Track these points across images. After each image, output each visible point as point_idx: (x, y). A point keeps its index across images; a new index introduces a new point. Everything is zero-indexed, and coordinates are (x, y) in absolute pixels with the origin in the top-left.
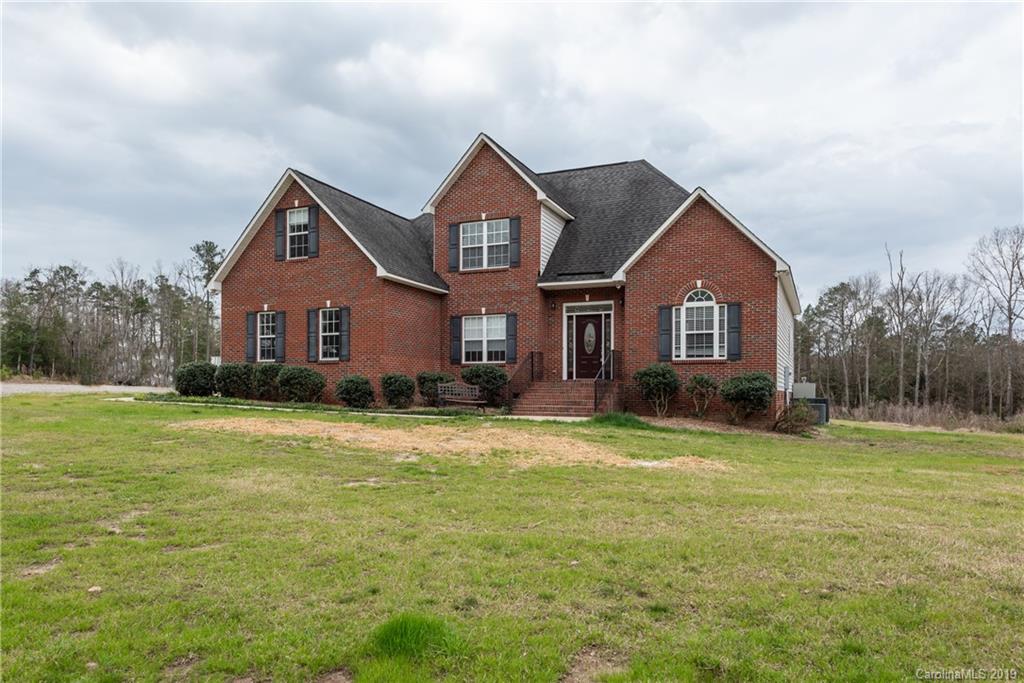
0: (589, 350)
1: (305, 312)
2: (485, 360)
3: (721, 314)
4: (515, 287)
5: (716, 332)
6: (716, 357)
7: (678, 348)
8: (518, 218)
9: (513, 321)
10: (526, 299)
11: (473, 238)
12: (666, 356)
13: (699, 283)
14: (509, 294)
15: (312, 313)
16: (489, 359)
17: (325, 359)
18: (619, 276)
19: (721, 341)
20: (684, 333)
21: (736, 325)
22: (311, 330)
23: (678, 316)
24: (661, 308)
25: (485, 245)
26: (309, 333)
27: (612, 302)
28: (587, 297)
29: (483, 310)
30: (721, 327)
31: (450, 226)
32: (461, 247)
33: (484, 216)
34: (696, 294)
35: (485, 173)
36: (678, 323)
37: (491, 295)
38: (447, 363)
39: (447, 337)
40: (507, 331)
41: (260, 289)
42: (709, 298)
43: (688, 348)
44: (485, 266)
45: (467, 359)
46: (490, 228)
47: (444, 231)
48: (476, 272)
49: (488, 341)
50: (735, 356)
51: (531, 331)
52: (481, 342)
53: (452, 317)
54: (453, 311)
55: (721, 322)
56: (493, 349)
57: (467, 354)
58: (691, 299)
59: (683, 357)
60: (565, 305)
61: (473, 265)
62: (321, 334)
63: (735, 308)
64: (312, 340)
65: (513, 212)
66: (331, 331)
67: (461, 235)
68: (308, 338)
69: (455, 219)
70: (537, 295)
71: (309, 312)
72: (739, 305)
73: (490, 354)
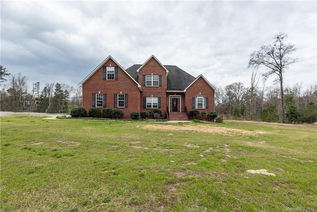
0: (175, 106)
1: (113, 94)
2: (152, 108)
3: (204, 100)
4: (160, 91)
5: (203, 103)
6: (203, 108)
7: (196, 106)
8: (161, 76)
9: (159, 98)
10: (163, 94)
11: (149, 79)
12: (194, 108)
13: (200, 93)
14: (158, 93)
15: (115, 95)
16: (153, 107)
17: (119, 107)
18: (185, 91)
19: (204, 105)
20: (197, 103)
21: (207, 102)
22: (115, 99)
23: (196, 100)
24: (193, 98)
25: (152, 81)
26: (115, 100)
27: (180, 96)
28: (175, 94)
29: (152, 96)
30: (204, 102)
31: (143, 75)
32: (146, 81)
33: (152, 74)
34: (199, 95)
35: (153, 64)
36: (196, 101)
37: (154, 93)
38: (142, 108)
39: (142, 102)
40: (158, 101)
41: (97, 87)
42: (202, 96)
43: (198, 106)
44: (152, 86)
45: (147, 107)
46: (153, 77)
47: (142, 76)
48: (150, 87)
49: (153, 103)
50: (207, 108)
51: (164, 101)
52: (151, 103)
53: (144, 97)
54: (144, 95)
55: (204, 101)
56: (154, 105)
57: (147, 106)
58: (198, 96)
59: (197, 108)
60: (170, 96)
61: (149, 85)
62: (118, 100)
63: (207, 99)
64: (116, 102)
65: (160, 74)
66: (121, 100)
67: (146, 78)
68: (114, 101)
69: (144, 74)
70: (166, 93)
71: (115, 94)
72: (208, 98)
73: (153, 106)
